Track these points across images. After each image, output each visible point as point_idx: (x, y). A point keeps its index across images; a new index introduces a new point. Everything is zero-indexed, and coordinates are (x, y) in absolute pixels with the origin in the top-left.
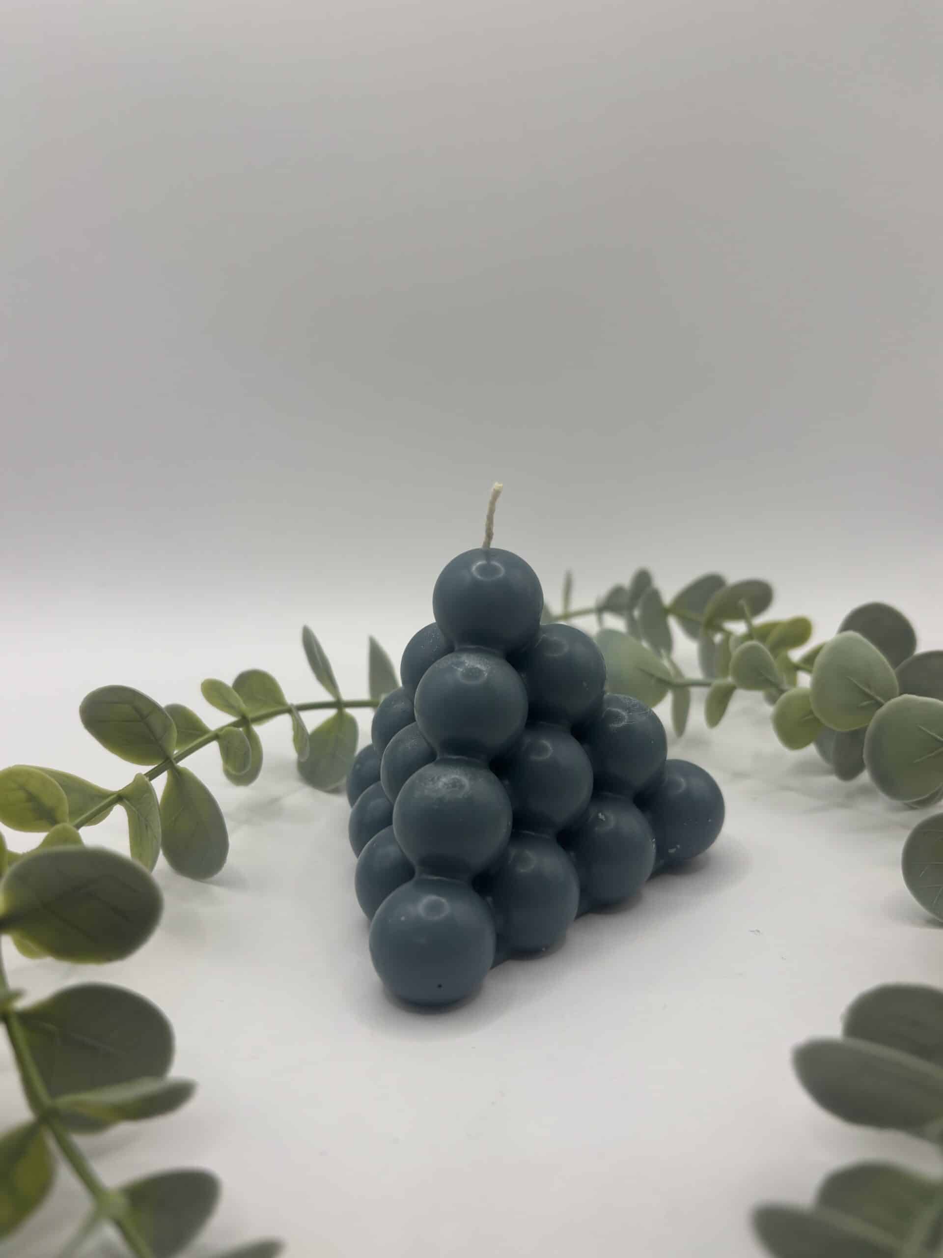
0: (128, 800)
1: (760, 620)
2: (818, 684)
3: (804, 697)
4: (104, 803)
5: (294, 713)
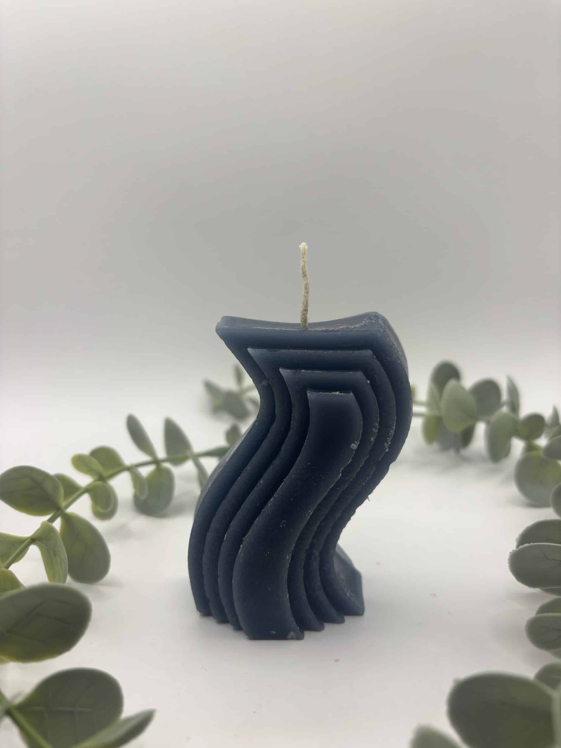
0: (39, 540)
4: (22, 546)
5: (132, 469)
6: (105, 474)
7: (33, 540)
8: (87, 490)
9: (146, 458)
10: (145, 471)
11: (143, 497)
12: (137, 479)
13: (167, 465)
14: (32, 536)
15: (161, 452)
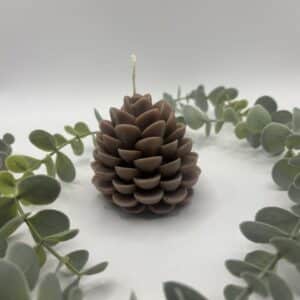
1: (233, 101)
2: (248, 120)
3: (244, 124)
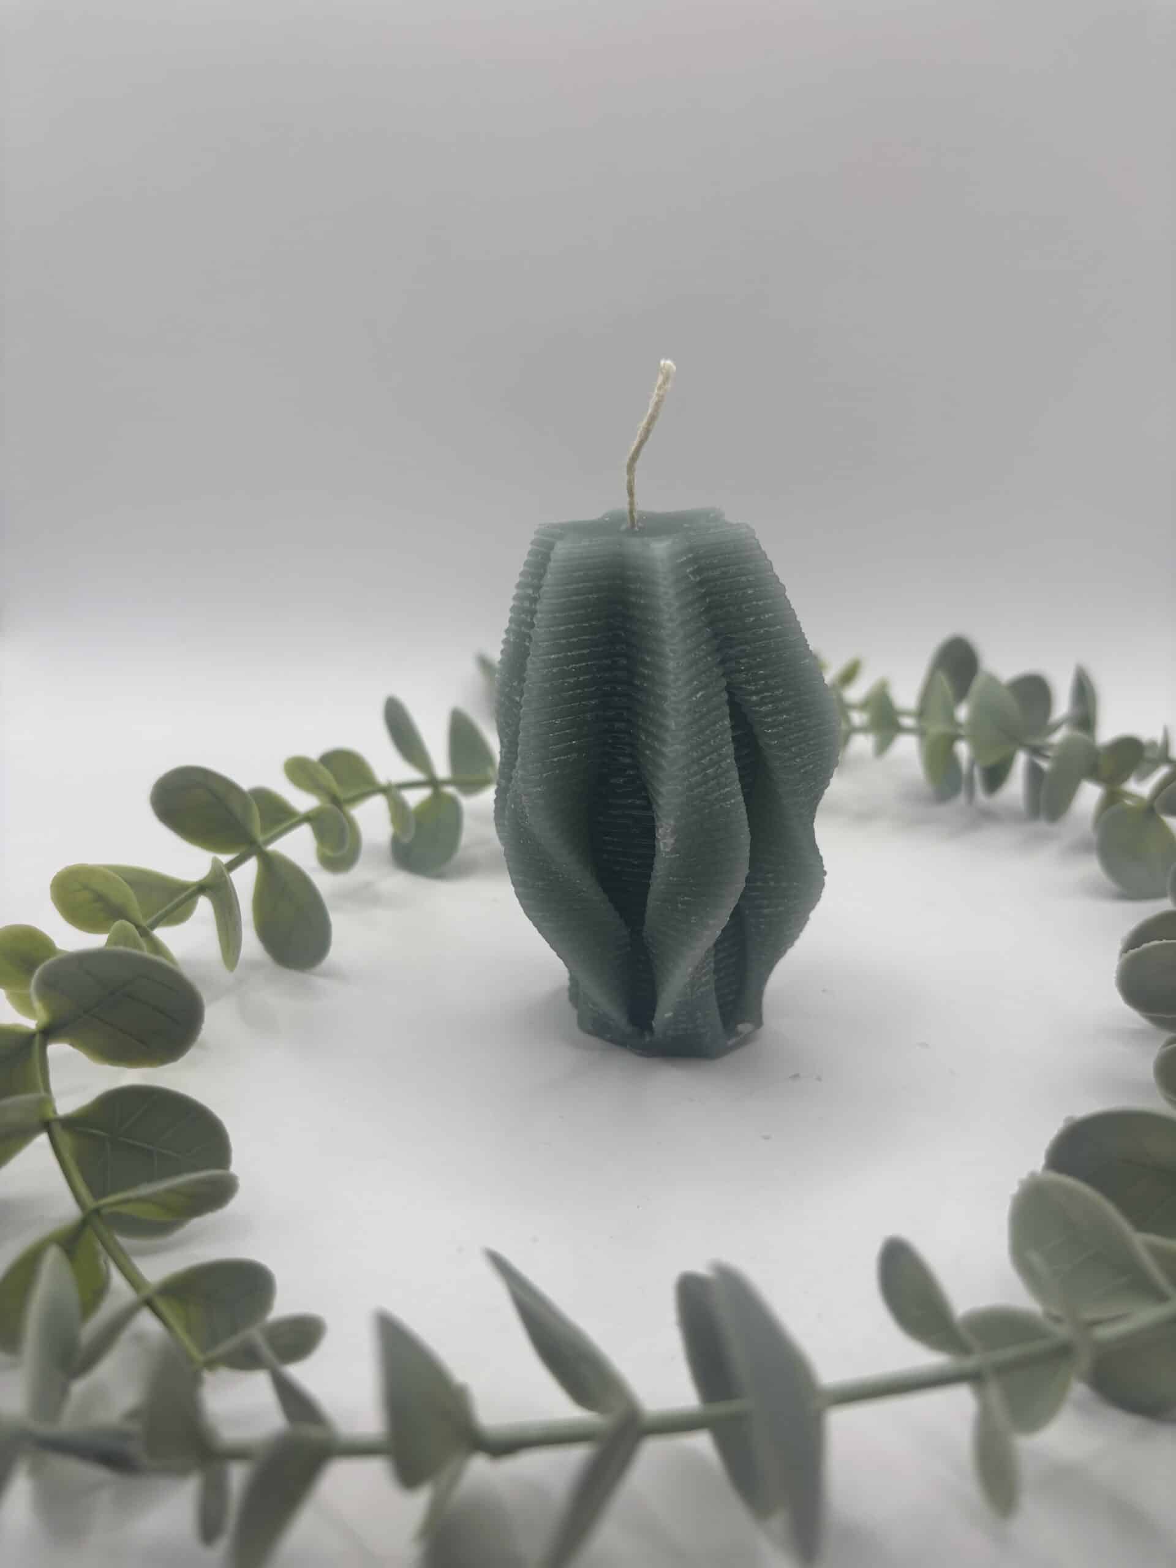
0: (210, 890)
4: (183, 896)
5: (391, 792)
6: (341, 794)
7: (202, 888)
8: (308, 818)
9: (415, 775)
10: (414, 798)
11: (406, 840)
12: (398, 808)
13: (450, 790)
14: (201, 881)
15: (442, 769)
